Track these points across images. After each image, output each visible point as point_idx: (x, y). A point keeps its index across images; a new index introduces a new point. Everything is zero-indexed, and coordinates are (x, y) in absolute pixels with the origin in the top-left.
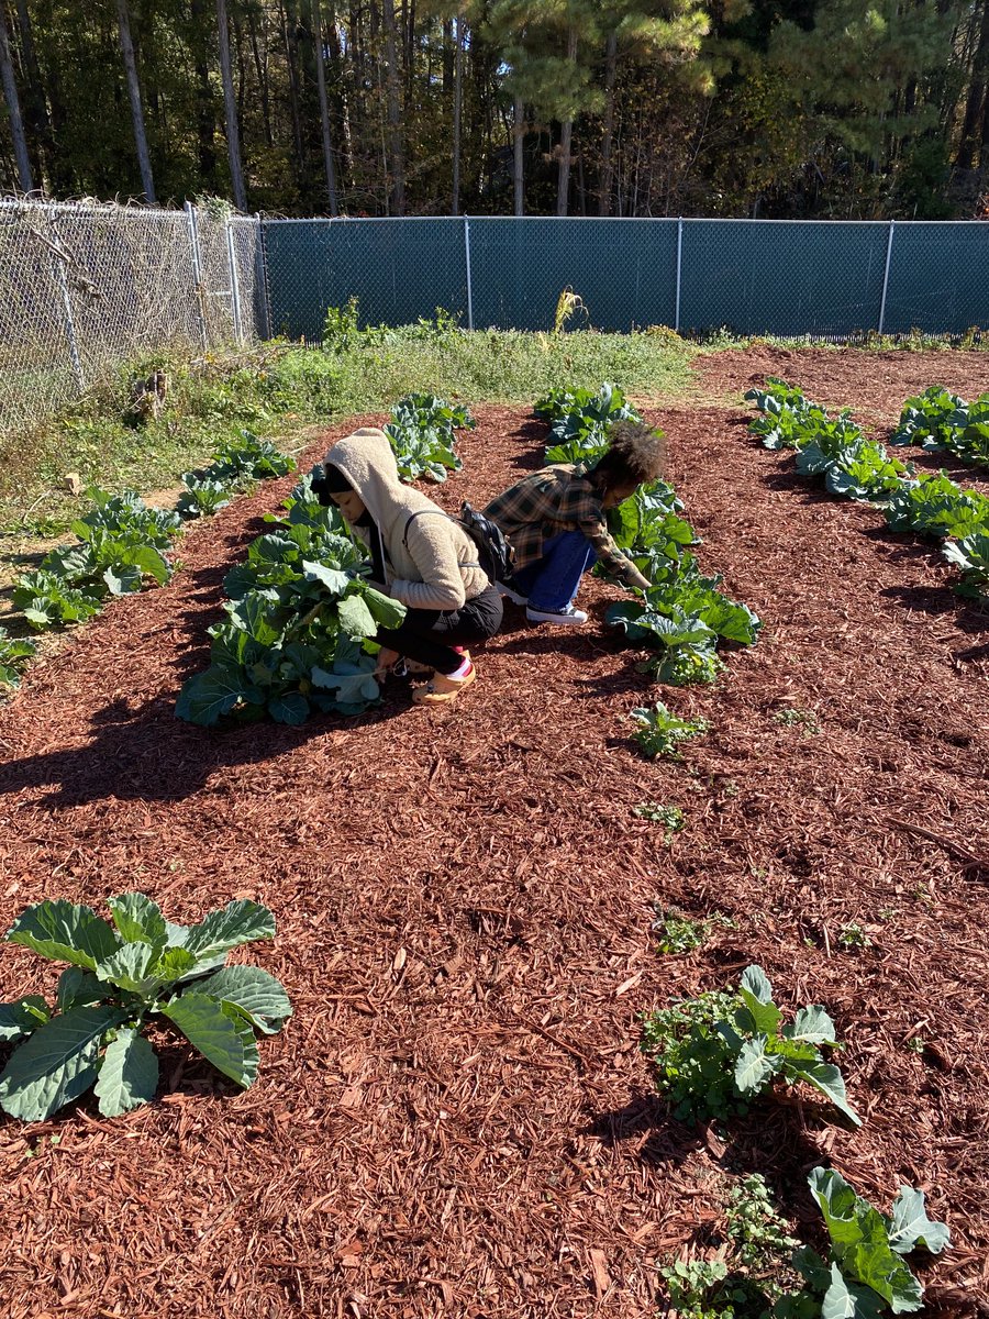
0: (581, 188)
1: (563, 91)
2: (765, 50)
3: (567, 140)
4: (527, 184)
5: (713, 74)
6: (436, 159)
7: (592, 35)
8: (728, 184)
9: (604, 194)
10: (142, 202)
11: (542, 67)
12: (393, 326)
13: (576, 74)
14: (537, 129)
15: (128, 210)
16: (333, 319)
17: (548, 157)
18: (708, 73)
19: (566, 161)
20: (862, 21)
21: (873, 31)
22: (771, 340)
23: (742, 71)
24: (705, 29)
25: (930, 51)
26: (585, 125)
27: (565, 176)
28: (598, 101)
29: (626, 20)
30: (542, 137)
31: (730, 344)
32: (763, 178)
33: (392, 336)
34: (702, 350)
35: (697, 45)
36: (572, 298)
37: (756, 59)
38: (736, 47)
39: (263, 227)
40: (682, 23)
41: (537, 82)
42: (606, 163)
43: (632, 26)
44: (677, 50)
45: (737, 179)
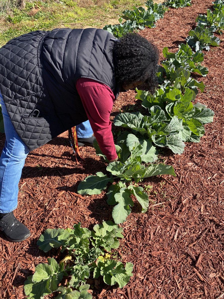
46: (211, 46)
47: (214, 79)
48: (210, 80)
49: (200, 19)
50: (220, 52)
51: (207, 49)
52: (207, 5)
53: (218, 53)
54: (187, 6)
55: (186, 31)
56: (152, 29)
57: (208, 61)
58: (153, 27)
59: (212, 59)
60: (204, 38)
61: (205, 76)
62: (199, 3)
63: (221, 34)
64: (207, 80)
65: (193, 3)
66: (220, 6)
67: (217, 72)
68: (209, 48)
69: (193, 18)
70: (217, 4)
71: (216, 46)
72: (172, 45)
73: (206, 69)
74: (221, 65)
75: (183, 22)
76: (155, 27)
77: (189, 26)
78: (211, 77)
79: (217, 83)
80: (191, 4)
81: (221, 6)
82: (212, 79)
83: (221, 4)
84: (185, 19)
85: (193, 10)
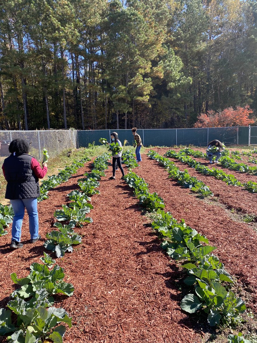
0: (129, 123)
1: (125, 108)
2: (160, 100)
3: (126, 115)
4: (119, 122)
5: (151, 104)
6: (102, 119)
7: (129, 99)
8: (156, 121)
9: (133, 124)
10: (65, 129)
11: (121, 105)
12: (99, 146)
13: (127, 105)
14: (121, 114)
15: (63, 130)
16: (89, 145)
17: (123, 118)
18: (150, 104)
19: (126, 119)
20: (176, 95)
21: (178, 97)
22: (158, 147)
23: (156, 103)
24: (148, 98)
25: (189, 99)
26: (129, 113)
27: (126, 121)
28: (131, 109)
29: (135, 97)
30: (122, 115)
31: (152, 147)
32: (163, 120)
33: (99, 147)
34: (147, 148)
35: (147, 100)
36: (126, 141)
37: (159, 102)
38: (155, 99)
39: (78, 132)
40: (144, 97)
41: (120, 107)
42: (134, 119)
43: (136, 98)
44: (144, 101)
45: (158, 120)
46: (73, 245)
47: (82, 295)
48: (79, 299)
49: (58, 213)
50: (85, 250)
51: (69, 250)
52: (64, 196)
53: (83, 252)
54: (44, 199)
55: (44, 231)
56: (2, 237)
57: (73, 268)
58: (4, 234)
59: (77, 262)
60: (63, 240)
61: (72, 294)
62: (56, 195)
63: (82, 227)
64: (75, 300)
65: (49, 195)
66: (75, 197)
67: (85, 283)
68: (72, 248)
69: (51, 213)
70: (72, 196)
71: (78, 244)
72: (29, 255)
73: (70, 286)
74: (88, 269)
75: (40, 219)
76: (7, 234)
77: (48, 224)
78: (79, 294)
79: (87, 302)
80: (48, 197)
81: (77, 196)
82: (81, 297)
83: (75, 195)
84: (43, 215)
85: (50, 203)
